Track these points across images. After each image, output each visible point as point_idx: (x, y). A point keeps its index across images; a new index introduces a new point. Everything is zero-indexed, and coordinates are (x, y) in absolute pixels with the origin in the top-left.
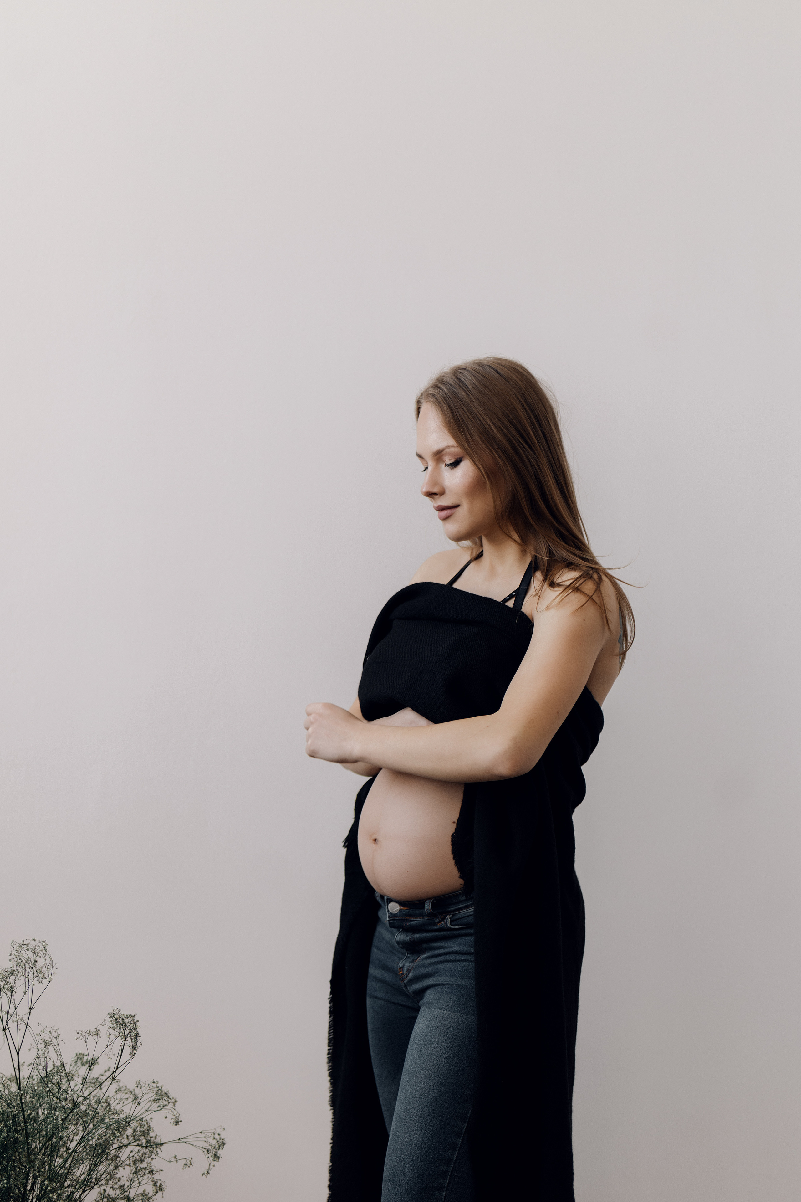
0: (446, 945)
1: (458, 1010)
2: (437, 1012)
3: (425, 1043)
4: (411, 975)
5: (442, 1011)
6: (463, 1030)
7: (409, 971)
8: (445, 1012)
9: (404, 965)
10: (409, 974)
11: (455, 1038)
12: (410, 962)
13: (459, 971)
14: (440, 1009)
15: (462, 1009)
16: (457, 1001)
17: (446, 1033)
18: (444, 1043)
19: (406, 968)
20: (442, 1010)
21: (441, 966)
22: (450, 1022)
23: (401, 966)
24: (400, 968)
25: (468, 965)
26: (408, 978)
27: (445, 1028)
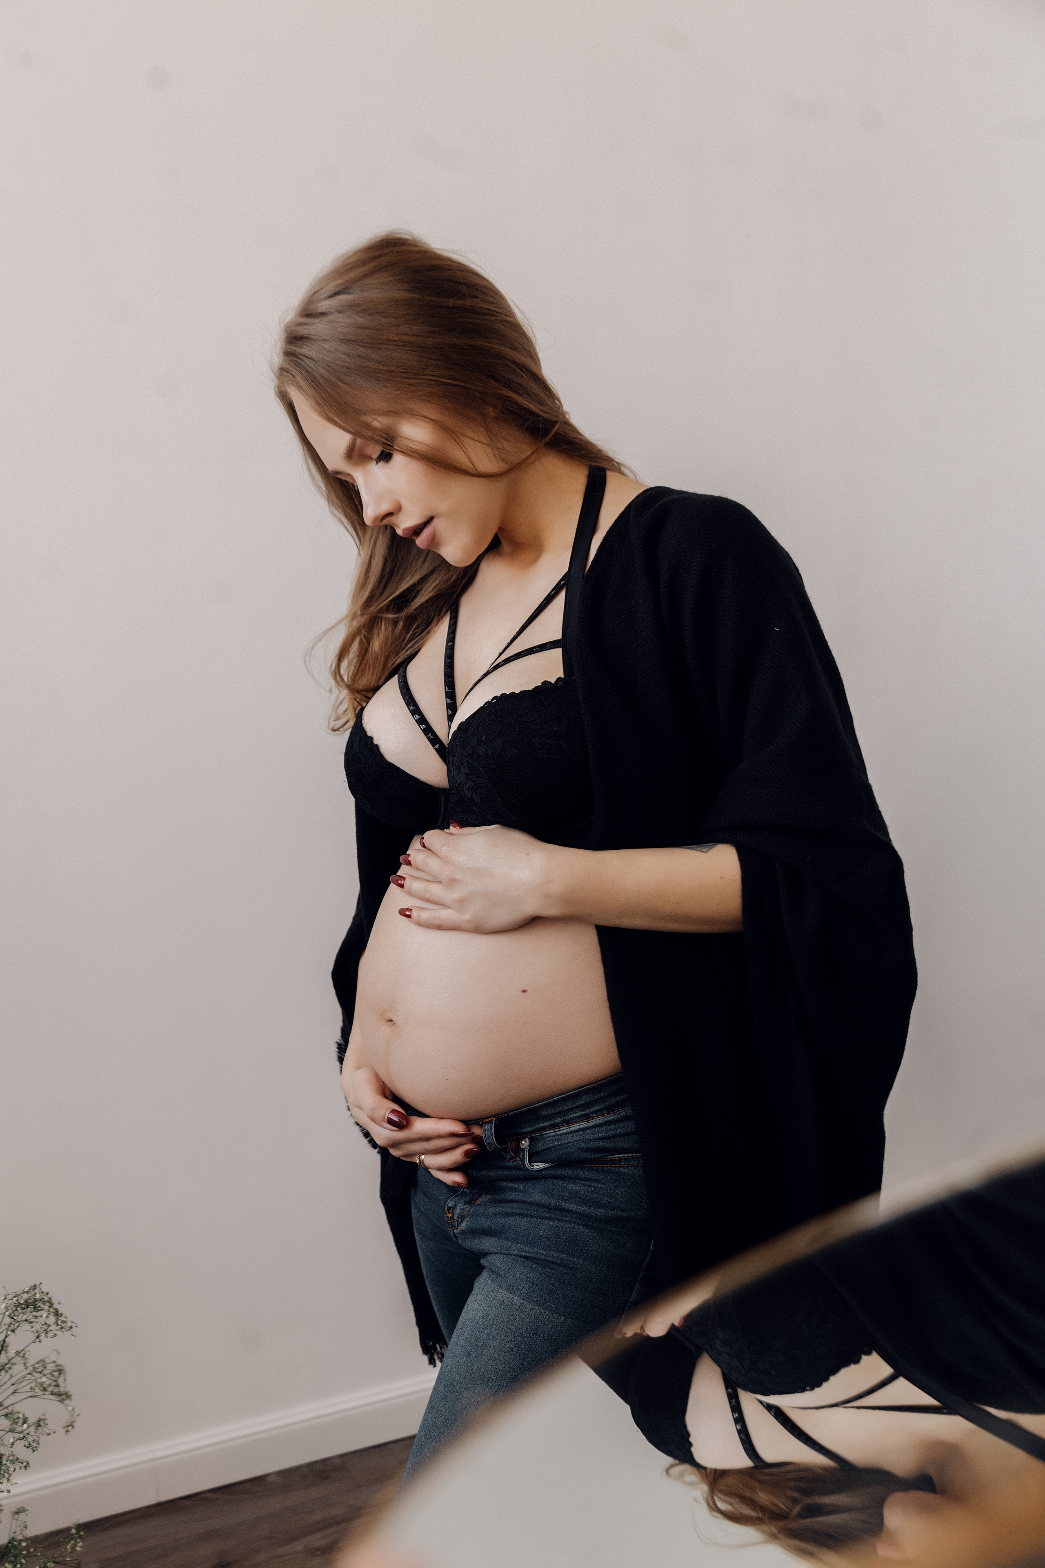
0: (521, 1187)
1: (539, 1300)
2: (502, 1294)
3: (478, 1343)
4: (464, 1224)
5: (512, 1296)
6: (544, 1337)
7: (462, 1217)
8: (516, 1299)
9: (455, 1205)
10: (461, 1222)
11: (529, 1350)
12: (466, 1203)
13: (542, 1236)
14: (508, 1290)
15: (545, 1300)
16: (538, 1285)
17: (515, 1337)
18: (508, 1354)
19: (457, 1211)
20: (510, 1294)
21: (510, 1220)
22: (522, 1319)
23: (450, 1205)
24: (449, 1208)
25: (557, 1226)
26: (460, 1228)
27: (513, 1327)
